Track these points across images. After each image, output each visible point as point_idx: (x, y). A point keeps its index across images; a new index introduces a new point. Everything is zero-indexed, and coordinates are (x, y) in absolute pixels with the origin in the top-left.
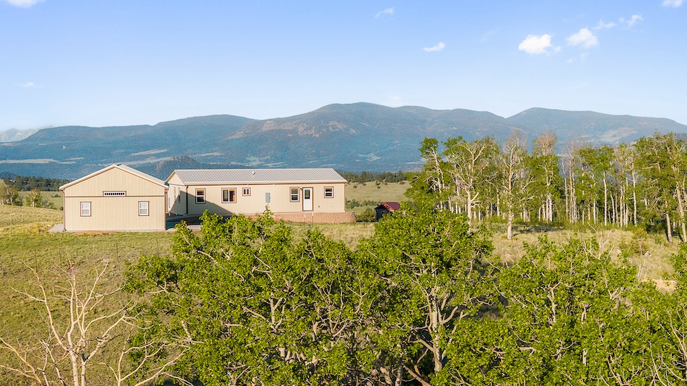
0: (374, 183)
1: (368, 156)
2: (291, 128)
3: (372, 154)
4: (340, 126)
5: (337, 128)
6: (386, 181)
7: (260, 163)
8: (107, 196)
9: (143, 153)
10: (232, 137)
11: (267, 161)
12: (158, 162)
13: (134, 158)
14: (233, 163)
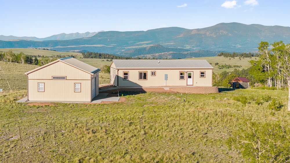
0: (238, 57)
1: (236, 45)
2: (204, 33)
3: (238, 45)
5: (224, 33)
6: (244, 57)
7: (190, 48)
8: (54, 79)
9: (141, 43)
10: (179, 36)
11: (193, 47)
12: (147, 47)
13: (138, 45)
14: (179, 47)
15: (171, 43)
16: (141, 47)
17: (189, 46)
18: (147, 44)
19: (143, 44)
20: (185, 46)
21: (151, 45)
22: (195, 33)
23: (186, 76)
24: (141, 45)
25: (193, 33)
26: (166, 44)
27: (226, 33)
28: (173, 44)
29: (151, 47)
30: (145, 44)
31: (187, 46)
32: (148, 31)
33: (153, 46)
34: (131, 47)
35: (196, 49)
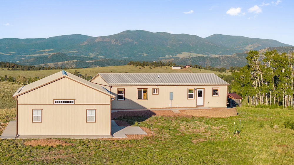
0: (148, 67)
1: (142, 54)
2: (108, 41)
3: (144, 53)
4: (130, 40)
5: (129, 41)
6: (154, 66)
7: (94, 56)
8: (57, 103)
9: (42, 51)
10: (82, 44)
11: (98, 55)
12: (49, 55)
13: (38, 53)
14: (82, 56)
15: (74, 52)
16: (42, 55)
17: (93, 54)
18: (49, 52)
19: (45, 52)
20: (89, 54)
21: (53, 53)
22: (99, 41)
23: (195, 94)
24: (42, 54)
25: (97, 41)
26: (69, 52)
27: (132, 41)
28: (75, 52)
29: (53, 55)
30: (46, 52)
31: (91, 54)
32: (50, 38)
33: (56, 54)
34: (32, 55)
35: (100, 58)
